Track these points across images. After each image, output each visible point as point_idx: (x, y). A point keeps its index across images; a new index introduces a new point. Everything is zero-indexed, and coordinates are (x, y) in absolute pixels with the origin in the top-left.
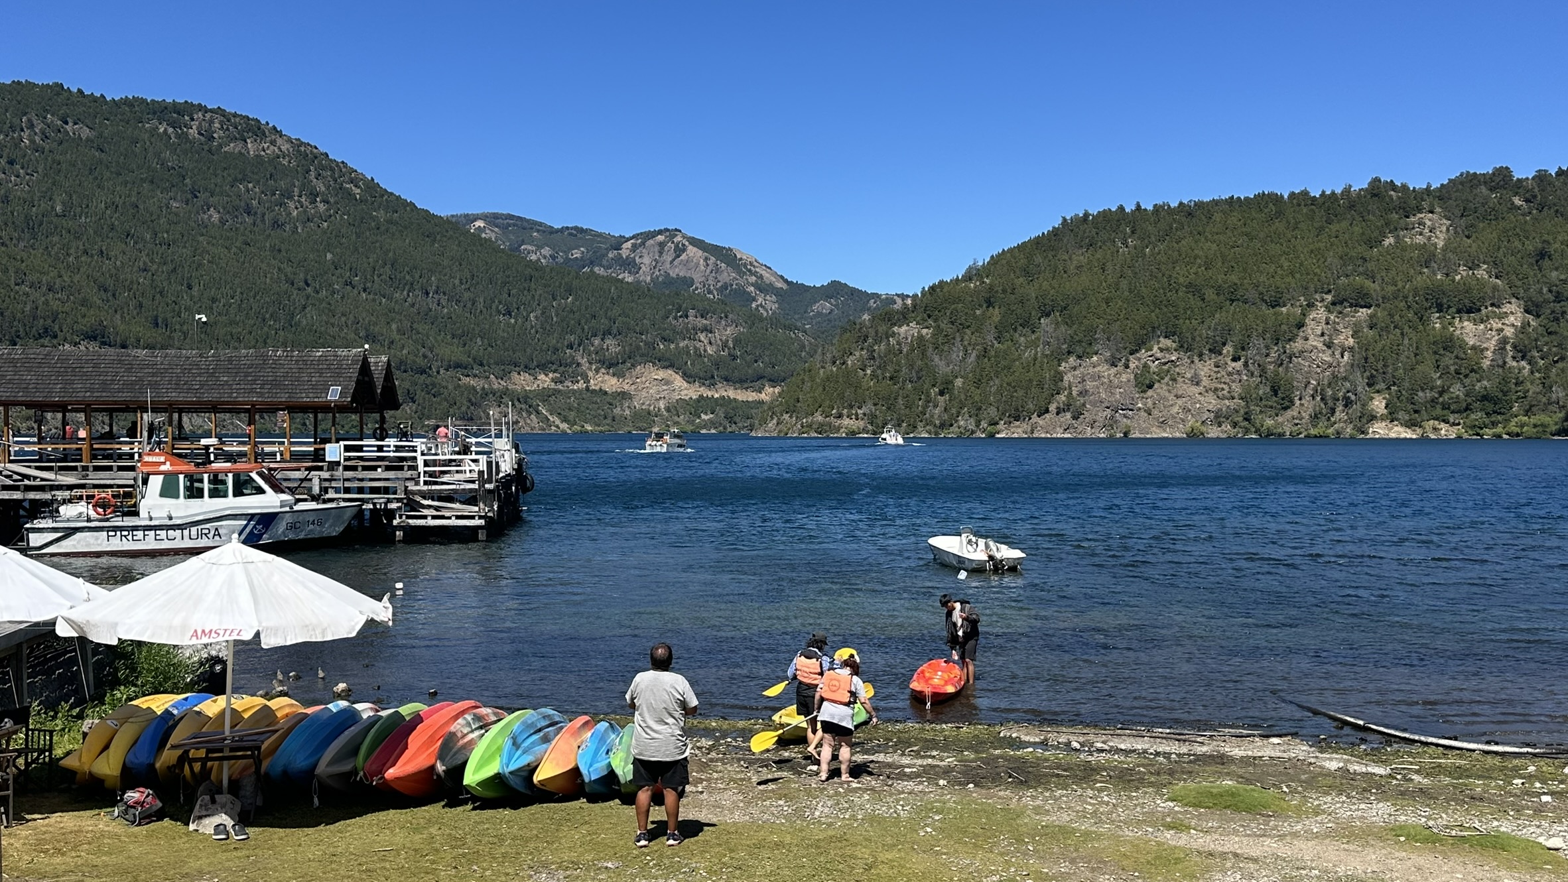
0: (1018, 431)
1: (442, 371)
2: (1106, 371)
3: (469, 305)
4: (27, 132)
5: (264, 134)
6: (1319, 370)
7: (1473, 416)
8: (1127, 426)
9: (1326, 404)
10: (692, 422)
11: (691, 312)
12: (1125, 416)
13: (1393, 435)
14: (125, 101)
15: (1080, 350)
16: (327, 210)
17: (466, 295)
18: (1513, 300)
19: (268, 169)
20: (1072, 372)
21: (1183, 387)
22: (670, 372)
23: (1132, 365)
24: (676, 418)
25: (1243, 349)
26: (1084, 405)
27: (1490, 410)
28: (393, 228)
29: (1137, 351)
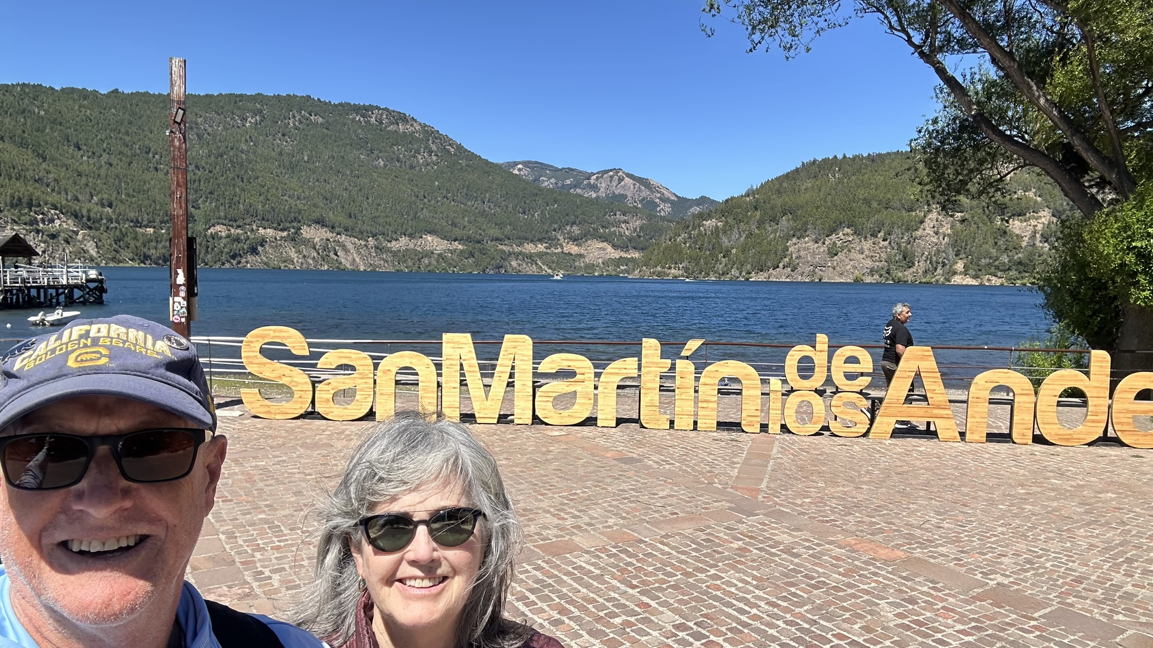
0: (762, 277)
1: (489, 242)
2: (812, 246)
3: (505, 208)
4: (292, 120)
5: (407, 121)
6: (930, 247)
7: (1011, 273)
8: (820, 275)
9: (932, 265)
10: (616, 270)
11: (618, 213)
12: (821, 270)
13: (964, 283)
14: (341, 104)
15: (798, 234)
16: (437, 159)
17: (504, 203)
18: (1046, 209)
19: (408, 139)
20: (793, 246)
21: (854, 255)
22: (605, 244)
23: (827, 243)
24: (607, 268)
25: (889, 234)
26: (798, 264)
27: (1021, 270)
28: (469, 169)
29: (830, 235)
